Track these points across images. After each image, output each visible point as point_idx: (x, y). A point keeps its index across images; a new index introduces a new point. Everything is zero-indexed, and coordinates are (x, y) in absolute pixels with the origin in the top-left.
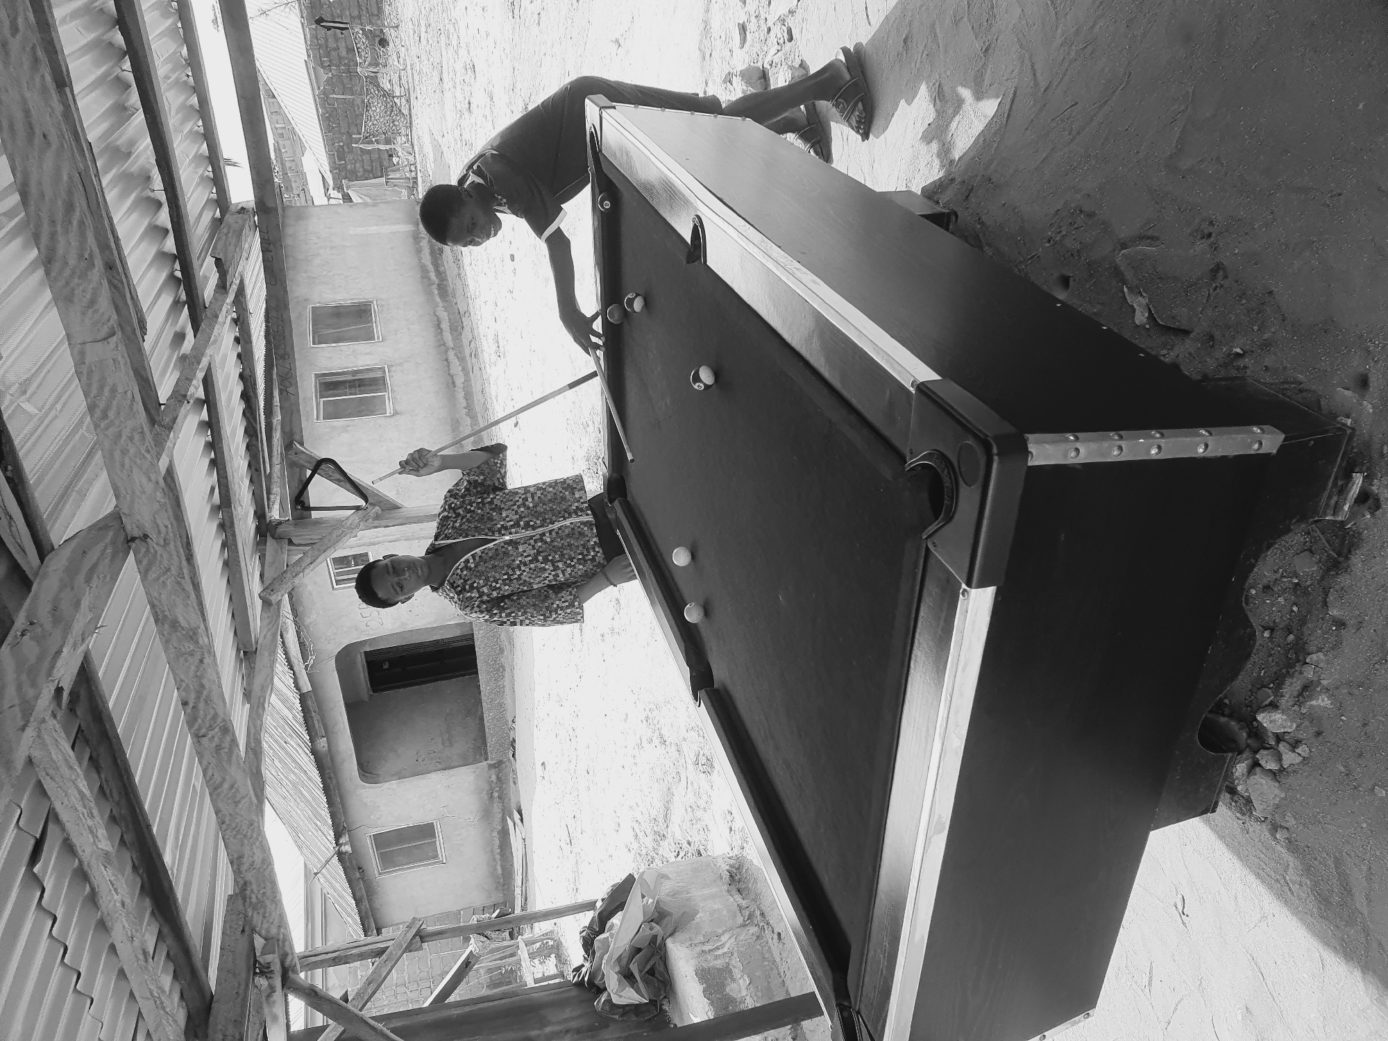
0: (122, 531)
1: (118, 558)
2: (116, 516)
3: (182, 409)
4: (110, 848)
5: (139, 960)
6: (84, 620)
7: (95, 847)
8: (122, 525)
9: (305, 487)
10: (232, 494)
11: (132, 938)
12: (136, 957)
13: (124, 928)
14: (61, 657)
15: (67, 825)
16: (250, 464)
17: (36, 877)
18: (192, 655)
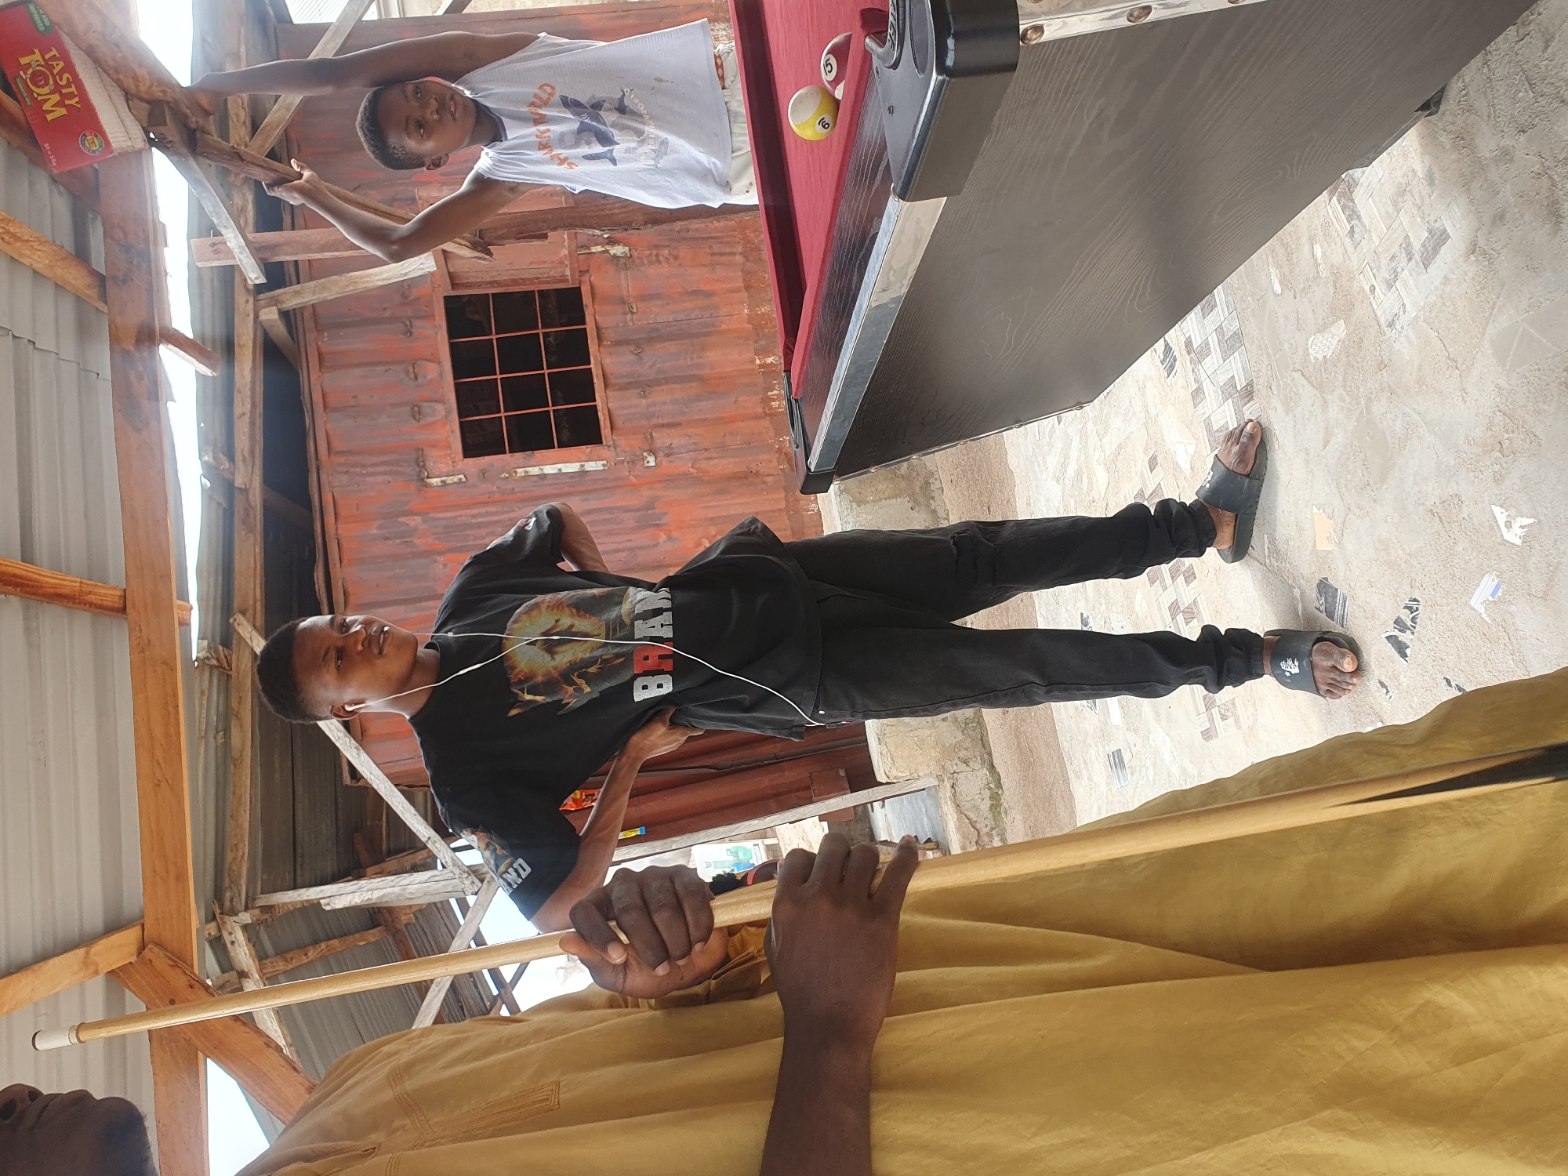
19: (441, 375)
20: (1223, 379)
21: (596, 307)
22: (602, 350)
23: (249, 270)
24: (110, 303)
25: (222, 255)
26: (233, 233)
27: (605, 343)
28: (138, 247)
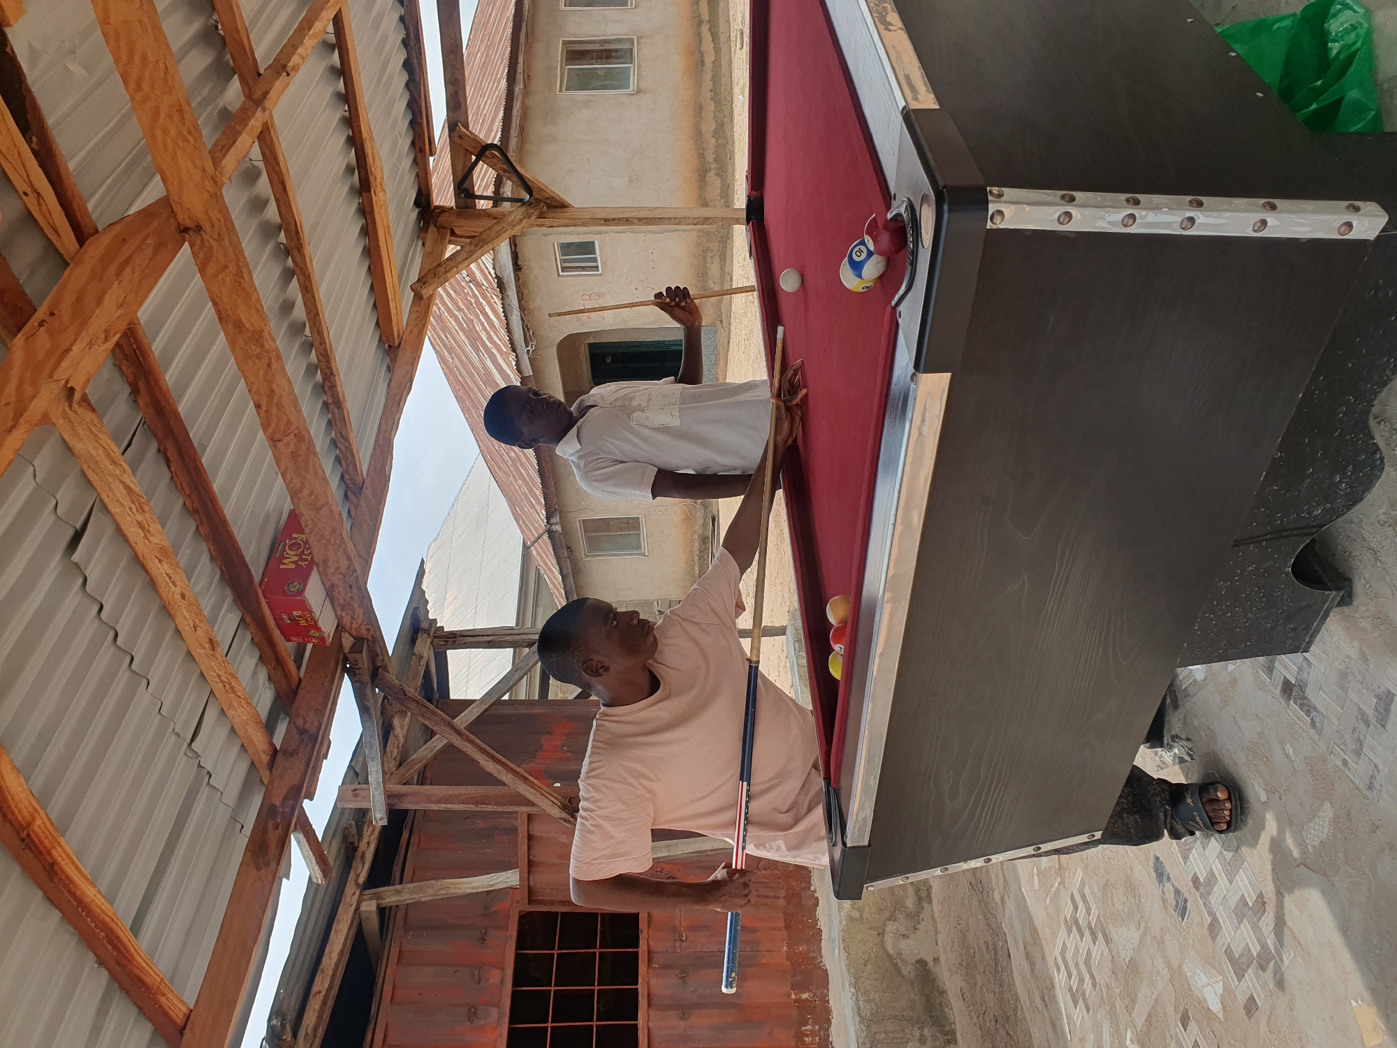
0: (172, 220)
1: (163, 252)
2: (165, 204)
3: (278, 81)
4: (167, 543)
5: (205, 648)
6: (106, 316)
7: (146, 541)
8: (173, 214)
9: (469, 173)
10: (372, 178)
11: (195, 628)
12: (201, 645)
13: (185, 619)
14: (68, 356)
15: (118, 518)
16: (413, 144)
17: (77, 565)
18: (259, 359)
19: (502, 981)
20: (1233, 901)
21: (651, 932)
22: (650, 971)
23: (377, 809)
24: (274, 768)
25: (359, 799)
26: (376, 765)
27: (654, 965)
28: (311, 732)
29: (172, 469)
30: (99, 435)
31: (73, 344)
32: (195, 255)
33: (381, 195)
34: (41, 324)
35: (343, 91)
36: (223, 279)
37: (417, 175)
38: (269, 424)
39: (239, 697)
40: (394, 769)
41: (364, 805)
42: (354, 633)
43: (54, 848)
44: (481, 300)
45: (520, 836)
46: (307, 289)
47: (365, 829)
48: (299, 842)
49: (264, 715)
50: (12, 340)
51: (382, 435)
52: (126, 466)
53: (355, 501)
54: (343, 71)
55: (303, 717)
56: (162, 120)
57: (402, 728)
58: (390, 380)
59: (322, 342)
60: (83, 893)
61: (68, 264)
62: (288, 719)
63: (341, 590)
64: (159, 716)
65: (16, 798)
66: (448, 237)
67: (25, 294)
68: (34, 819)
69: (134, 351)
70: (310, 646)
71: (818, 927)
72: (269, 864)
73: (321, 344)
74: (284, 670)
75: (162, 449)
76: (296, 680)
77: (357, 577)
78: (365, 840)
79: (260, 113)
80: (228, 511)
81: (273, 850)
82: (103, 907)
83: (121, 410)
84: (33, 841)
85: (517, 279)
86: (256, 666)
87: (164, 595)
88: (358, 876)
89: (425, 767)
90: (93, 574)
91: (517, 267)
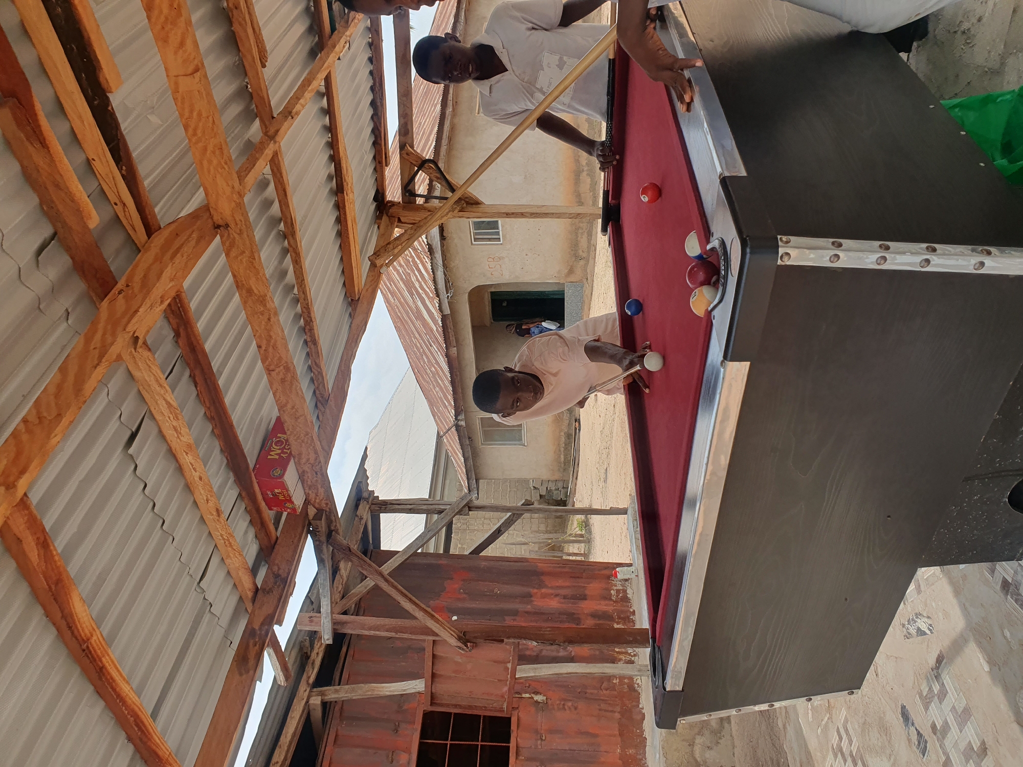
0: (210, 220)
1: (203, 241)
2: (205, 209)
3: (286, 123)
4: (192, 441)
5: (213, 515)
6: (163, 287)
7: (178, 440)
8: (211, 217)
9: (412, 179)
10: (345, 184)
11: (207, 501)
12: (211, 513)
13: (201, 494)
14: (137, 315)
15: (160, 422)
16: (374, 157)
17: (131, 456)
18: (262, 314)
19: (409, 762)
21: (518, 732)
22: (517, 761)
23: (326, 632)
24: (256, 602)
25: (313, 624)
26: (327, 601)
27: (521, 758)
28: (283, 576)
29: (198, 389)
30: (152, 366)
31: (139, 307)
32: (223, 243)
33: (351, 195)
34: (120, 293)
35: (328, 124)
36: (241, 260)
37: (376, 179)
38: (267, 358)
39: (235, 550)
40: (339, 600)
41: (316, 629)
42: (317, 506)
43: (104, 656)
44: (416, 259)
45: (426, 656)
46: (297, 261)
47: (316, 643)
48: (269, 655)
49: (250, 564)
50: (100, 303)
51: (344, 362)
52: (168, 388)
53: (323, 409)
54: (329, 111)
55: (278, 565)
56: (208, 155)
57: (346, 570)
58: (351, 323)
59: (306, 299)
60: (121, 689)
61: (140, 251)
62: (267, 566)
63: (309, 475)
64: (179, 563)
65: (82, 620)
66: (396, 224)
67: (111, 271)
68: (92, 636)
69: (179, 308)
70: (285, 514)
71: (644, 736)
72: (248, 672)
73: (304, 300)
74: (266, 532)
75: (192, 375)
76: (274, 538)
77: (321, 467)
78: (315, 651)
79: (272, 145)
80: (235, 417)
81: (252, 662)
82: (134, 700)
83: (167, 348)
84: (90, 652)
85: (442, 246)
86: (248, 526)
87: (188, 477)
88: (309, 678)
89: (360, 599)
90: (142, 462)
91: (443, 237)
